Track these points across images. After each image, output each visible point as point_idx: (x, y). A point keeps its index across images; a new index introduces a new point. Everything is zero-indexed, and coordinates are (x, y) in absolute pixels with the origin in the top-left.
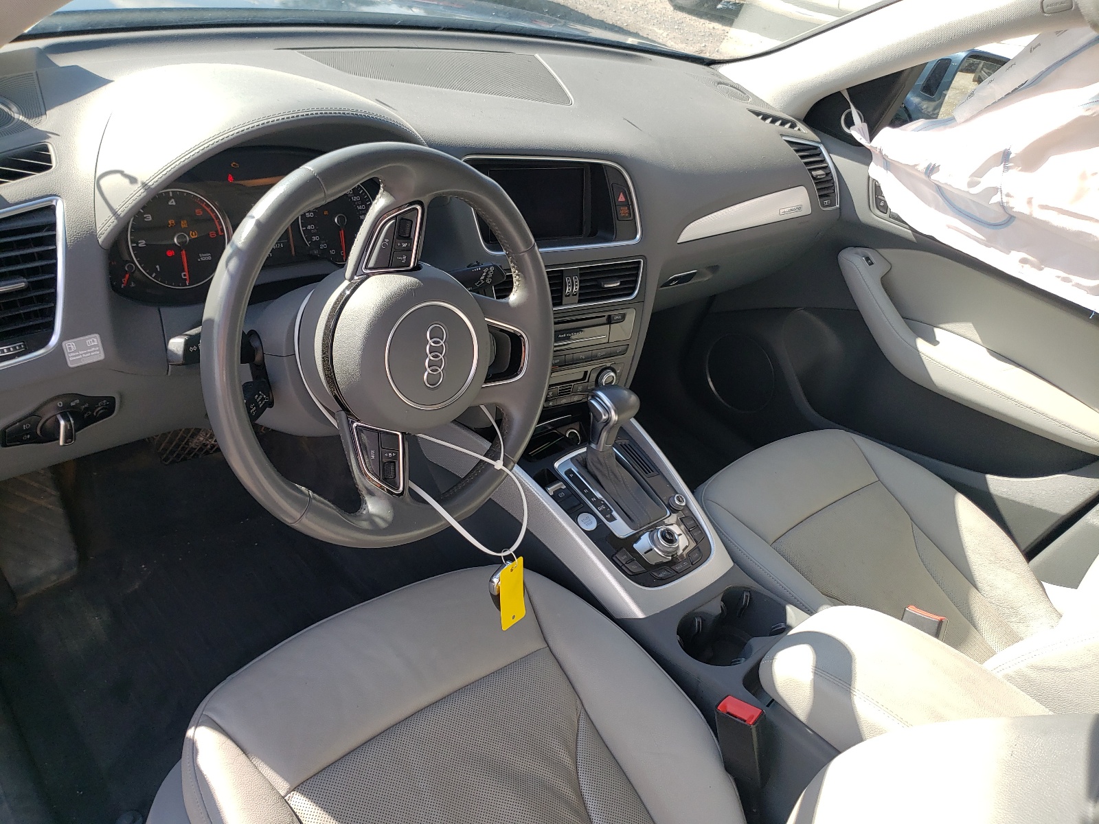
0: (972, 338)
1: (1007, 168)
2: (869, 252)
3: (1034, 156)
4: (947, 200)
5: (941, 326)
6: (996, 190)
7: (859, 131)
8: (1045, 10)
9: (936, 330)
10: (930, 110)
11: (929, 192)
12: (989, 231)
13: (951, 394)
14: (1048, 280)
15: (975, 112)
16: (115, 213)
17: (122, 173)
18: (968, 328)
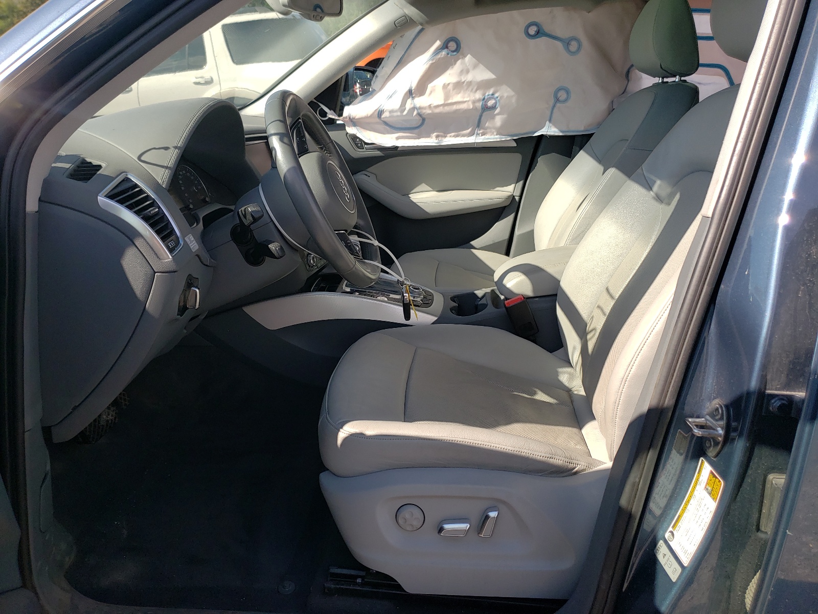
0: (426, 190)
1: (413, 98)
2: (363, 172)
3: (421, 89)
4: (390, 127)
5: (411, 192)
6: (414, 108)
7: (331, 114)
8: (397, 26)
9: (410, 195)
10: (348, 101)
11: (382, 127)
12: (416, 131)
13: (438, 214)
14: (450, 140)
15: (382, 84)
16: (167, 167)
17: (155, 148)
18: (423, 186)
